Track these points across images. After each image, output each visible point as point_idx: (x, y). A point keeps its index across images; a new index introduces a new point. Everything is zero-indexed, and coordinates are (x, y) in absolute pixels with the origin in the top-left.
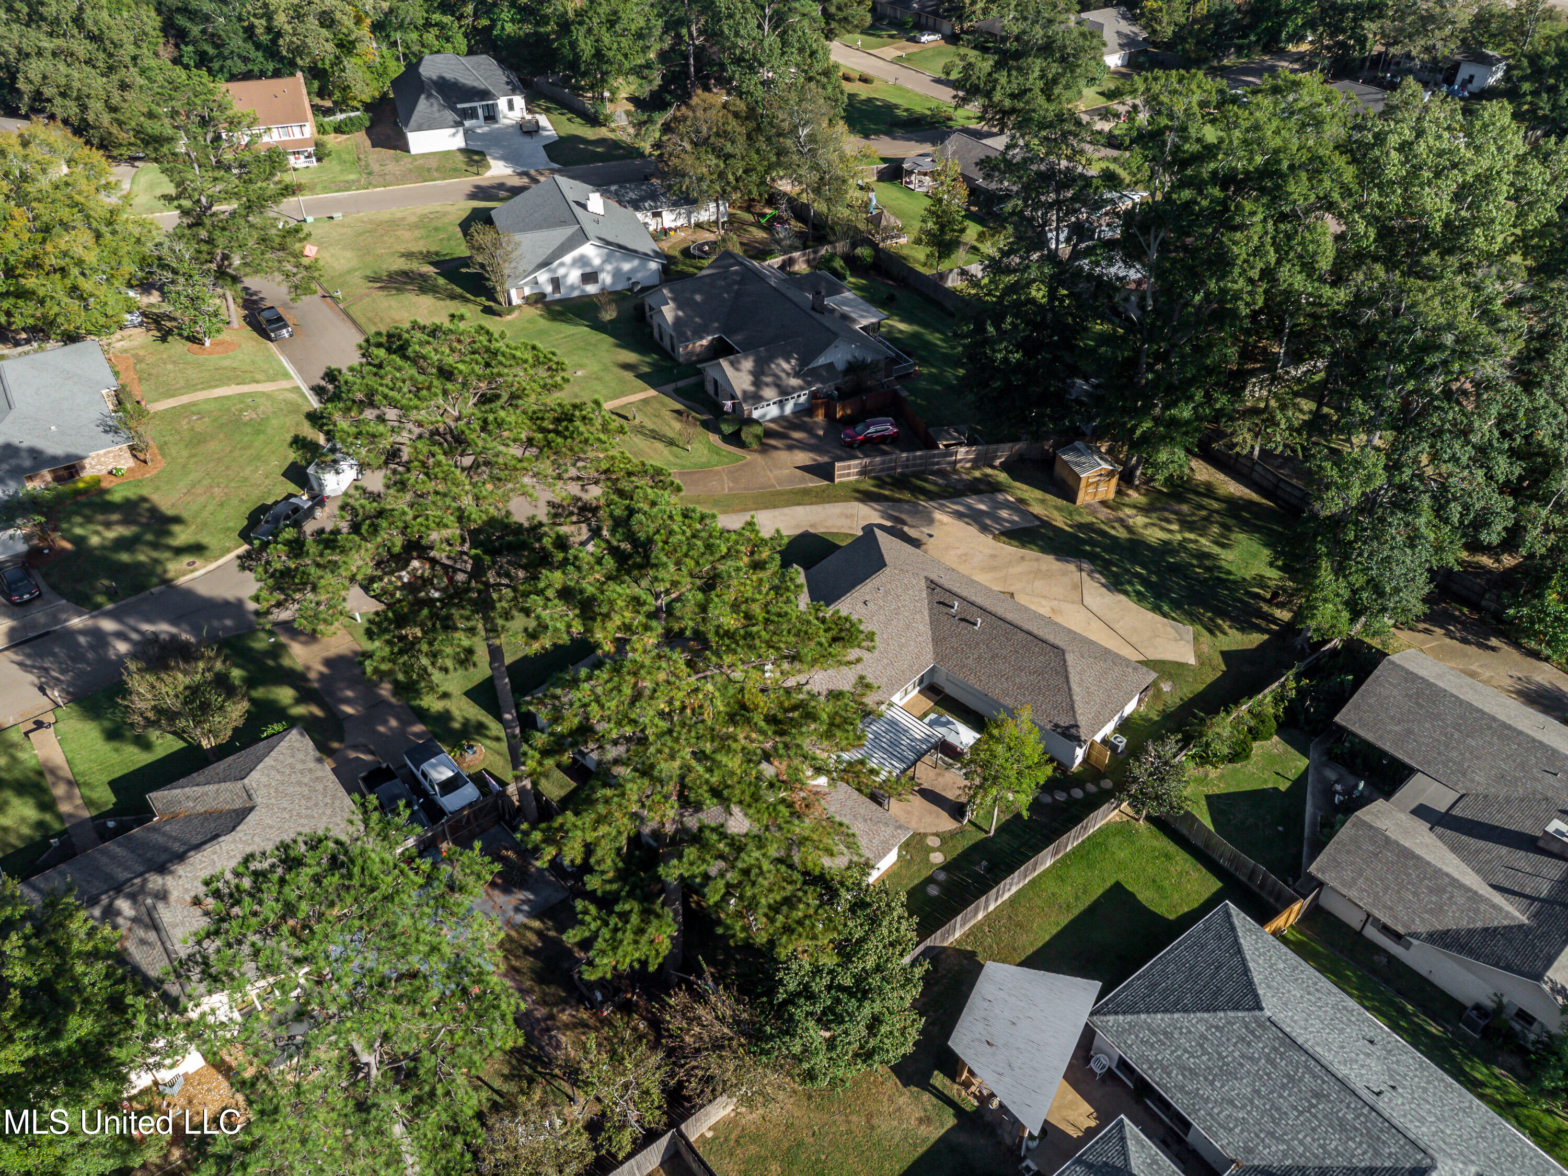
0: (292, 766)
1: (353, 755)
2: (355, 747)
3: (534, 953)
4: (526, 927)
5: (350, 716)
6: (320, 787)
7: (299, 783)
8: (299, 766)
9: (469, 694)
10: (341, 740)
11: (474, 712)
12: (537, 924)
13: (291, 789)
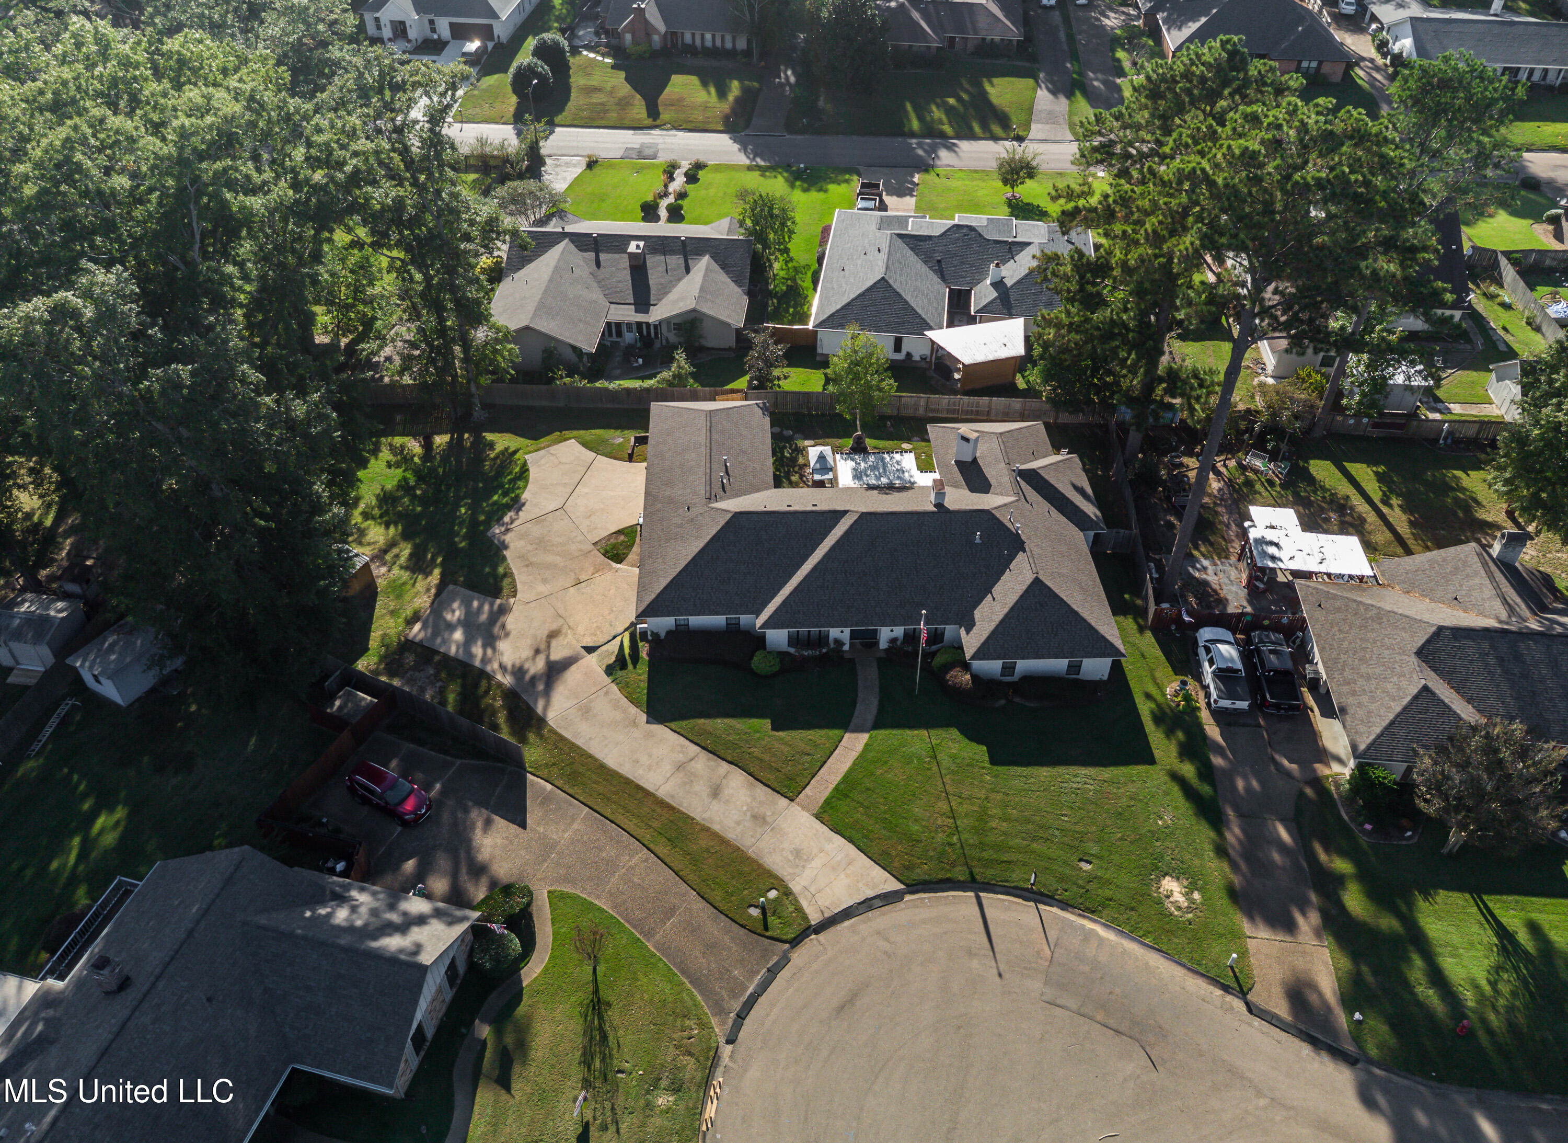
0: (1373, 699)
1: (1294, 767)
2: (1288, 774)
3: (1207, 541)
4: (1203, 555)
5: (1283, 821)
6: (1348, 673)
7: (1368, 678)
8: (1365, 699)
9: (1151, 761)
10: (1301, 794)
11: (1155, 737)
12: (1196, 553)
13: (1377, 671)
